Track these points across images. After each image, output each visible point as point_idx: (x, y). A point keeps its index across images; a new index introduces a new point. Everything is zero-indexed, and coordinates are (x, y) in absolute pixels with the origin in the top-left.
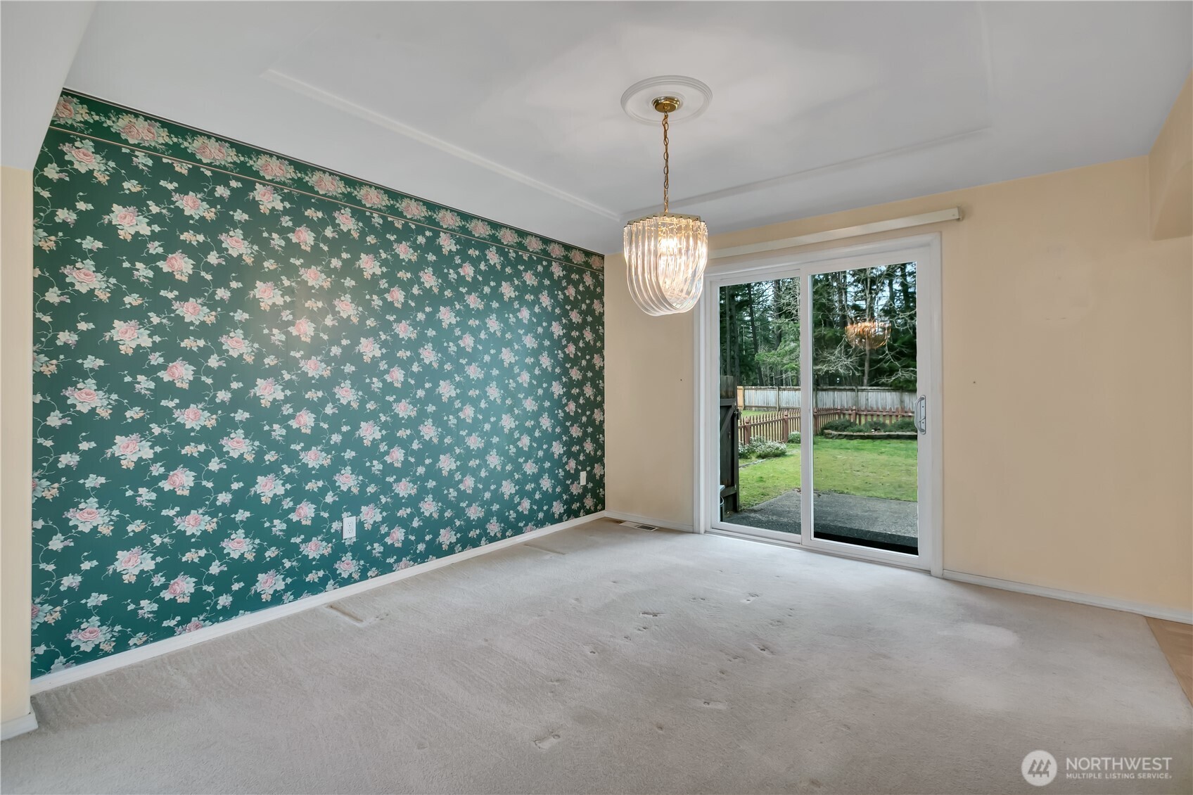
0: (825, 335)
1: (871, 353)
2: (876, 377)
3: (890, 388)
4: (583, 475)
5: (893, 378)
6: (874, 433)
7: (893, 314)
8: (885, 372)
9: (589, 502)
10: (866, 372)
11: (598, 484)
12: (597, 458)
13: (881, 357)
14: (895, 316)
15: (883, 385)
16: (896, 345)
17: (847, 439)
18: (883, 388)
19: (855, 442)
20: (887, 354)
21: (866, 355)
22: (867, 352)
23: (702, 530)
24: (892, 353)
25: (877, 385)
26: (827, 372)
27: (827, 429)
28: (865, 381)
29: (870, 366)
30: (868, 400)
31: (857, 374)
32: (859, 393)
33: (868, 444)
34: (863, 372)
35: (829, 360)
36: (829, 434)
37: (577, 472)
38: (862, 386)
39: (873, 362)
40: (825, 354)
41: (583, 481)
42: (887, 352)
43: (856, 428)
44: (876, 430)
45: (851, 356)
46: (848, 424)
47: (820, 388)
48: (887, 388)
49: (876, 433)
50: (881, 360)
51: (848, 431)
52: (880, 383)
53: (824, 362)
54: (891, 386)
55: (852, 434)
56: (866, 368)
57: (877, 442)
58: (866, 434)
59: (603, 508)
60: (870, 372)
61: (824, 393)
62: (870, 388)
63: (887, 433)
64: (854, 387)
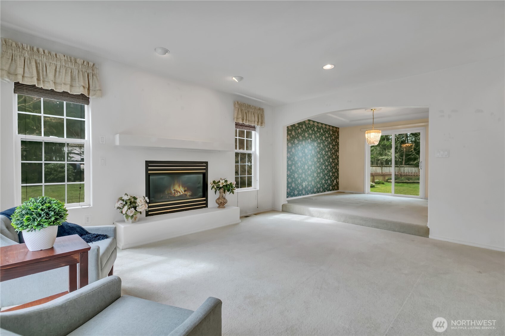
0: (386, 144)
1: (406, 152)
2: (408, 161)
3: (414, 166)
4: (335, 181)
5: (416, 162)
6: (407, 181)
7: (416, 135)
8: (412, 159)
9: (336, 188)
10: (404, 159)
11: (338, 183)
12: (337, 177)
13: (410, 153)
14: (417, 137)
15: (411, 164)
16: (417, 148)
17: (397, 183)
18: (411, 166)
19: (400, 184)
20: (413, 152)
21: (404, 152)
22: (405, 151)
23: (366, 193)
24: (416, 152)
25: (408, 164)
26: (387, 159)
27: (389, 180)
28: (403, 163)
29: (406, 157)
30: (404, 171)
31: (400, 160)
32: (401, 168)
33: (405, 185)
34: (403, 159)
35: (388, 154)
36: (390, 181)
37: (334, 180)
38: (402, 165)
39: (407, 155)
40: (386, 152)
41: (335, 182)
42: (413, 151)
43: (400, 179)
44: (408, 180)
45: (398, 152)
46: (397, 178)
47: (383, 166)
48: (413, 166)
49: (409, 181)
50: (410, 155)
51: (397, 180)
52: (410, 164)
53: (385, 155)
54: (415, 165)
55: (399, 181)
56: (404, 158)
57: (409, 184)
58: (404, 181)
59: (338, 190)
60: (405, 160)
61: (385, 168)
62: (405, 166)
63: (413, 181)
64: (398, 166)
